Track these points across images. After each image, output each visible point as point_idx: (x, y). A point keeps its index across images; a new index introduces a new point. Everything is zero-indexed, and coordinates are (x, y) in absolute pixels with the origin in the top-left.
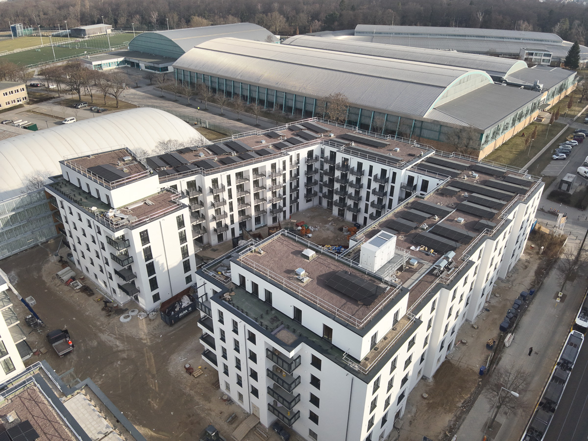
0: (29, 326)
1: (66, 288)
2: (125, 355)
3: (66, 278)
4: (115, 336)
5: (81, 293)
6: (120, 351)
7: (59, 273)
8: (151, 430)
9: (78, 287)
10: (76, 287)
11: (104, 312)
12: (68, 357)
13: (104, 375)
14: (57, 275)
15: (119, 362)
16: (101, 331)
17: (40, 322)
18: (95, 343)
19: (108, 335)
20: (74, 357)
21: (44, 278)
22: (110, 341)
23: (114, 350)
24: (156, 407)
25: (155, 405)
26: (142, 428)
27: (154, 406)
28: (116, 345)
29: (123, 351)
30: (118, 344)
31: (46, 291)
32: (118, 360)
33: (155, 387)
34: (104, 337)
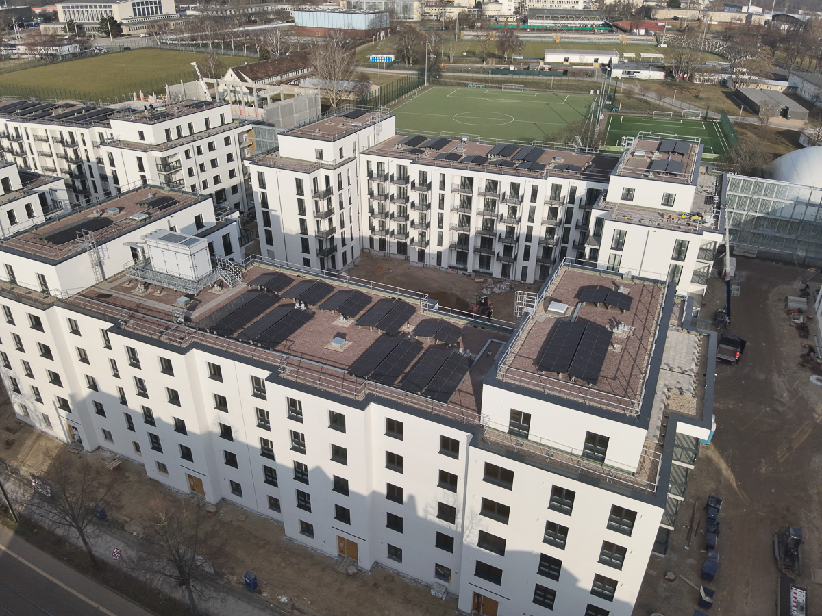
0: (715, 319)
1: (784, 315)
2: (780, 409)
3: (792, 305)
4: (789, 387)
5: (794, 329)
6: (781, 402)
7: (791, 298)
8: (737, 482)
9: (796, 321)
10: (795, 319)
11: (800, 360)
12: (724, 366)
13: (741, 405)
14: (787, 298)
15: (768, 409)
16: (780, 373)
17: (728, 321)
18: (762, 377)
19: (783, 381)
20: (729, 370)
21: (770, 295)
22: (779, 387)
23: (775, 396)
24: (763, 470)
25: (764, 469)
26: (729, 472)
27: (761, 468)
28: (782, 394)
29: (784, 405)
30: (785, 395)
31: (761, 305)
32: (769, 406)
33: (781, 458)
34: (776, 379)
